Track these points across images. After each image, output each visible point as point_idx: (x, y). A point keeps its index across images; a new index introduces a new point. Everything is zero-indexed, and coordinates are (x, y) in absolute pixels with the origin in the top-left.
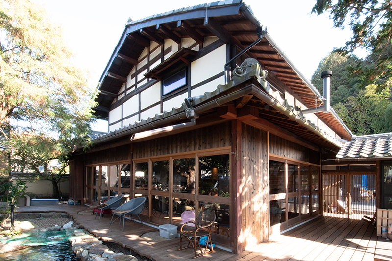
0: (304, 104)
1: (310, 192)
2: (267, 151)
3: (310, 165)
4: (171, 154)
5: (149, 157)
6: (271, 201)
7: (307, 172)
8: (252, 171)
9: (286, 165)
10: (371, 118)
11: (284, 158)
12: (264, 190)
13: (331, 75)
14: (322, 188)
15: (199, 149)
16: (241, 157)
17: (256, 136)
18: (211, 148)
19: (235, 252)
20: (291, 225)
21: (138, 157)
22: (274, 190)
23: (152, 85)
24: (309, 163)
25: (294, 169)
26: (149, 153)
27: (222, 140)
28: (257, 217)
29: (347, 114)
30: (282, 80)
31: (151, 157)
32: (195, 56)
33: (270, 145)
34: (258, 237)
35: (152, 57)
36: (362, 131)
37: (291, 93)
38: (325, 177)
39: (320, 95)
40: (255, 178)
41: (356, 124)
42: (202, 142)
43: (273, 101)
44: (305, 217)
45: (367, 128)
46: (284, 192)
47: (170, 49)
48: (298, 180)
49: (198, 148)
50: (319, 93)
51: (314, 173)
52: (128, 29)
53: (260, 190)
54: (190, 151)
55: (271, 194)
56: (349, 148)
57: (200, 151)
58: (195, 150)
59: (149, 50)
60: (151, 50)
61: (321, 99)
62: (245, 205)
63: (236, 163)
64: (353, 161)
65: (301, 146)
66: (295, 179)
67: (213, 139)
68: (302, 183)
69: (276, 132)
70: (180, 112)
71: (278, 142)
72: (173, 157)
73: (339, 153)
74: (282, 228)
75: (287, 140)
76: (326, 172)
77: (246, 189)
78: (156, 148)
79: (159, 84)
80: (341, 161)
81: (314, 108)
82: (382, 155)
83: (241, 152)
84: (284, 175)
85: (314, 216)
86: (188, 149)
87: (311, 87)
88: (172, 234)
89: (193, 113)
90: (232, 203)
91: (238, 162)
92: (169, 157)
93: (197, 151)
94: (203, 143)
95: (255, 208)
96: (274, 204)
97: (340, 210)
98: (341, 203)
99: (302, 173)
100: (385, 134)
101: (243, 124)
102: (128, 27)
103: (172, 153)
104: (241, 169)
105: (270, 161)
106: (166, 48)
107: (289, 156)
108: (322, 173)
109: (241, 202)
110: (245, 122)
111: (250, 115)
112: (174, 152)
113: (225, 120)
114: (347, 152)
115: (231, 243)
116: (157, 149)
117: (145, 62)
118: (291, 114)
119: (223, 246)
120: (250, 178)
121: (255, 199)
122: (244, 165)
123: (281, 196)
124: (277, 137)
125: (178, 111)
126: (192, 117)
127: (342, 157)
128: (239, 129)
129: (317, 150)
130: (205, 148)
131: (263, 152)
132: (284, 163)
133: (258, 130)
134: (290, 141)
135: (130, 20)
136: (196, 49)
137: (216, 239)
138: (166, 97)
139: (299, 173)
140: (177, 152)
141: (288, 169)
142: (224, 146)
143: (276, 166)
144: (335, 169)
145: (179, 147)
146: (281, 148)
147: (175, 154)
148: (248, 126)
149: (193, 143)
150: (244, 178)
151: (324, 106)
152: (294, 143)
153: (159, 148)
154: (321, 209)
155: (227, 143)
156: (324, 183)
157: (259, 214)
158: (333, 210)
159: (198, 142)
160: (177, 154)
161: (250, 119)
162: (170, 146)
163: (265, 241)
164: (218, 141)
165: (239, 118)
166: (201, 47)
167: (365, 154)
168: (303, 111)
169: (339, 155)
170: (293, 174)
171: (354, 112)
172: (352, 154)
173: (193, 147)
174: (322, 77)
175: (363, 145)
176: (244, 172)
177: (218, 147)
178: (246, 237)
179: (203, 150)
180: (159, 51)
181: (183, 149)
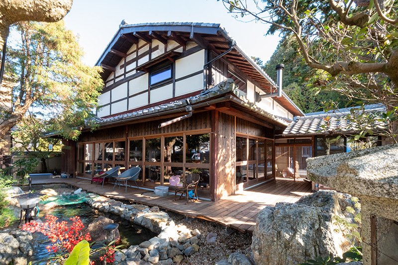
0: (262, 90)
1: (265, 161)
2: (234, 130)
3: (265, 140)
5: (143, 136)
6: (237, 167)
7: (264, 144)
8: (225, 146)
9: (248, 140)
10: (321, 97)
11: (246, 135)
12: (233, 160)
14: (275, 158)
15: (187, 130)
16: (218, 135)
17: (227, 120)
18: (196, 129)
19: (213, 200)
20: (250, 184)
21: (133, 135)
22: (239, 159)
23: (140, 76)
24: (265, 138)
25: (254, 143)
26: (143, 133)
27: (204, 123)
28: (228, 178)
29: (300, 93)
31: (145, 136)
32: (179, 56)
33: (237, 126)
34: (228, 192)
35: (141, 52)
37: (252, 82)
38: (277, 148)
39: (274, 83)
40: (227, 151)
44: (261, 179)
46: (246, 160)
47: (157, 48)
48: (256, 151)
49: (185, 129)
51: (269, 145)
52: (122, 30)
53: (230, 159)
54: (179, 131)
55: (237, 161)
56: (292, 127)
57: (187, 131)
58: (183, 130)
59: (137, 46)
60: (139, 46)
61: (275, 86)
62: (221, 169)
63: (214, 140)
64: (295, 136)
65: (259, 125)
66: (254, 150)
68: (260, 153)
69: (241, 116)
70: (181, 107)
71: (242, 123)
72: (164, 135)
73: (285, 130)
74: (244, 186)
75: (249, 121)
76: (277, 144)
77: (222, 158)
78: (149, 129)
79: (147, 75)
80: (287, 137)
82: (314, 132)
83: (217, 132)
84: (247, 148)
85: (268, 179)
86: (177, 130)
88: (164, 192)
90: (211, 167)
91: (216, 139)
92: (161, 136)
93: (185, 131)
94: (190, 125)
95: (227, 171)
96: (238, 169)
97: (290, 176)
99: (260, 146)
101: (219, 112)
102: (121, 29)
103: (164, 132)
104: (217, 144)
105: (237, 137)
106: (153, 46)
107: (250, 133)
108: (275, 145)
109: (218, 168)
111: (225, 108)
112: (166, 132)
113: (207, 110)
114: (291, 130)
115: (210, 195)
117: (134, 56)
119: (204, 197)
120: (224, 151)
121: (227, 165)
122: (219, 141)
123: (244, 163)
124: (242, 119)
125: (179, 106)
126: (190, 111)
127: (287, 133)
128: (217, 116)
129: (271, 128)
130: (191, 129)
131: (232, 131)
132: (245, 139)
133: (228, 115)
134: (251, 122)
135: (123, 23)
136: (180, 50)
137: (200, 194)
138: (152, 87)
139: (257, 146)
140: (168, 132)
141: (249, 143)
142: (206, 128)
143: (240, 140)
145: (169, 128)
146: (244, 128)
147: (166, 134)
148: (222, 113)
149: (181, 125)
150: (221, 150)
151: (278, 92)
152: (254, 123)
153: (152, 129)
154: (274, 174)
155: (208, 125)
157: (229, 176)
158: (284, 176)
159: (185, 124)
160: (168, 133)
163: (233, 194)
164: (201, 124)
165: (217, 109)
166: (184, 49)
167: (302, 131)
168: (261, 95)
169: (285, 132)
170: (253, 147)
171: (306, 91)
172: (294, 132)
173: (181, 128)
175: (303, 124)
176: (220, 146)
177: (201, 128)
178: (221, 190)
179: (190, 131)
180: (147, 48)
181: (173, 130)
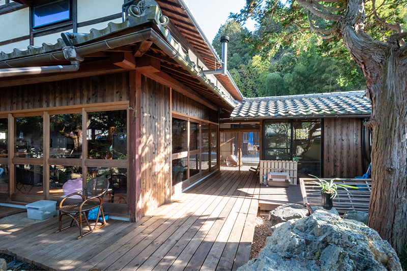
0: (206, 65)
1: (210, 149)
2: (169, 108)
3: (210, 124)
4: (45, 108)
5: (9, 111)
6: (173, 161)
7: (207, 129)
8: (153, 130)
9: (189, 123)
10: (257, 85)
11: (187, 116)
12: (166, 150)
13: (228, 41)
14: (219, 145)
15: (88, 102)
16: (140, 113)
17: (157, 91)
18: (104, 101)
19: (133, 220)
20: (192, 182)
22: (177, 149)
24: (209, 122)
25: (196, 127)
26: (9, 106)
27: (117, 93)
28: (159, 179)
29: (239, 79)
30: (186, 37)
31: (13, 112)
33: (173, 102)
34: (159, 200)
36: (250, 95)
37: (194, 52)
38: (222, 134)
39: (219, 58)
40: (156, 137)
41: (246, 89)
42: (91, 93)
43: (174, 53)
44: (205, 172)
45: (254, 93)
46: (186, 150)
48: (199, 138)
49: (86, 101)
50: (218, 56)
51: (214, 131)
53: (162, 150)
54: (74, 104)
55: (173, 153)
56: (241, 108)
57: (89, 105)
58: (81, 103)
61: (220, 62)
62: (145, 166)
63: (134, 121)
64: (243, 120)
65: (203, 105)
66: (197, 136)
67: (107, 91)
68: (203, 140)
69: (179, 89)
70: (55, 51)
71: (181, 99)
72: (49, 111)
73: (233, 112)
74: (184, 187)
75: (189, 98)
76: (222, 130)
77: (147, 149)
78: (20, 99)
80: (235, 121)
81: (214, 70)
82: (263, 115)
83: (140, 108)
84: (187, 134)
85: (213, 171)
86: (71, 102)
87: (212, 49)
89: (74, 54)
90: (130, 166)
91: (137, 120)
92: (43, 111)
93: (85, 105)
94: (93, 95)
95: (157, 168)
96: (176, 163)
97: (233, 164)
98: (234, 157)
99: (203, 131)
100: (266, 97)
101: (143, 77)
103: (48, 106)
104: (140, 127)
105: (173, 118)
107: (192, 115)
108: (219, 130)
109: (141, 164)
110: (144, 74)
111: (150, 67)
112: (51, 105)
113: (121, 70)
114: (239, 112)
115: (128, 211)
116: (23, 100)
118: (192, 70)
119: (119, 216)
120: (151, 137)
121: (157, 159)
122: (144, 123)
123: (183, 155)
124: (180, 93)
125: (52, 49)
126: (74, 59)
127: (235, 116)
128: (138, 81)
129: (216, 110)
130: (96, 102)
131: (165, 109)
132: (185, 122)
133: (160, 84)
134: (192, 100)
137: (110, 210)
138: (37, 31)
139: (200, 131)
140: (55, 106)
141: (190, 127)
142: (120, 100)
143: (178, 123)
144: (230, 127)
145: (57, 99)
146: (184, 106)
147: (51, 107)
148: (149, 79)
149: (78, 94)
150: (144, 137)
151: (222, 69)
152: (196, 102)
153: (26, 99)
154: (218, 164)
155: (124, 97)
156: (221, 140)
157: (160, 175)
158: (227, 164)
159: (85, 93)
160: (54, 108)
161: (150, 72)
162: (44, 97)
163: (167, 202)
164: (112, 94)
165: (138, 69)
167: (252, 114)
168: (205, 71)
169: (233, 115)
170: (195, 133)
171: (244, 78)
172: (242, 114)
173: (79, 100)
174: (221, 41)
175: (251, 106)
176: (144, 130)
177: (113, 101)
178: (147, 203)
179: (93, 105)
181: (64, 102)
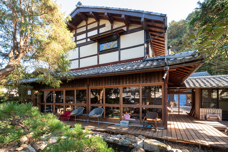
18: (150, 82)
21: (93, 86)
27: (157, 79)
35: (89, 27)
42: (144, 79)
49: (142, 82)
54: (136, 83)
57: (143, 84)
58: (139, 83)
60: (88, 23)
67: (152, 78)
78: (109, 81)
93: (141, 84)
94: (145, 80)
106: (101, 24)
117: (84, 29)
130: (147, 82)
142: (159, 82)
145: (128, 81)
147: (125, 85)
149: (138, 79)
155: (161, 80)
159: (141, 79)
162: (121, 81)
164: (155, 80)
173: (138, 82)
177: (155, 82)
179: (146, 84)
180: (95, 25)
181: (131, 82)
